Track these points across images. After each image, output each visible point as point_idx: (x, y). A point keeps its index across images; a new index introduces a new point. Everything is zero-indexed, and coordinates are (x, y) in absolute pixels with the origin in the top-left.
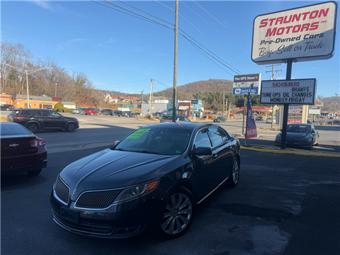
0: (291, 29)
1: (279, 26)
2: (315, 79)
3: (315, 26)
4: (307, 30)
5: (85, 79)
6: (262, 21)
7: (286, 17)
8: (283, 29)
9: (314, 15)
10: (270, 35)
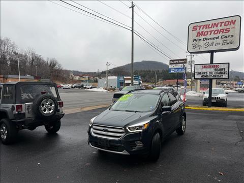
0: (213, 32)
1: (205, 30)
2: (229, 63)
3: (228, 30)
4: (223, 33)
6: (194, 27)
7: (209, 25)
8: (208, 32)
9: (227, 23)
10: (199, 36)
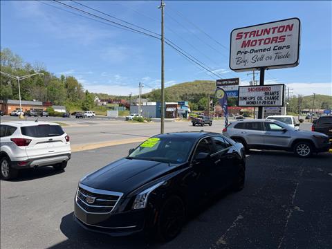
0: (263, 42)
1: (252, 38)
2: (284, 85)
3: (282, 39)
4: (276, 42)
6: (238, 34)
7: (258, 31)
8: (256, 41)
9: (281, 29)
10: (245, 46)
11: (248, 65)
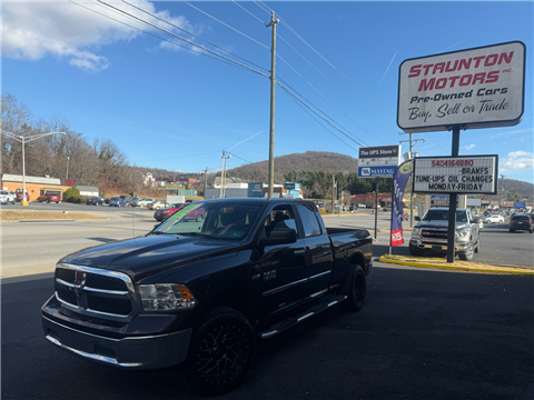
0: (458, 81)
1: (438, 76)
3: (493, 77)
4: (482, 82)
5: (114, 151)
6: (412, 68)
7: (449, 63)
8: (445, 80)
9: (491, 61)
10: (425, 89)
11: (431, 121)
